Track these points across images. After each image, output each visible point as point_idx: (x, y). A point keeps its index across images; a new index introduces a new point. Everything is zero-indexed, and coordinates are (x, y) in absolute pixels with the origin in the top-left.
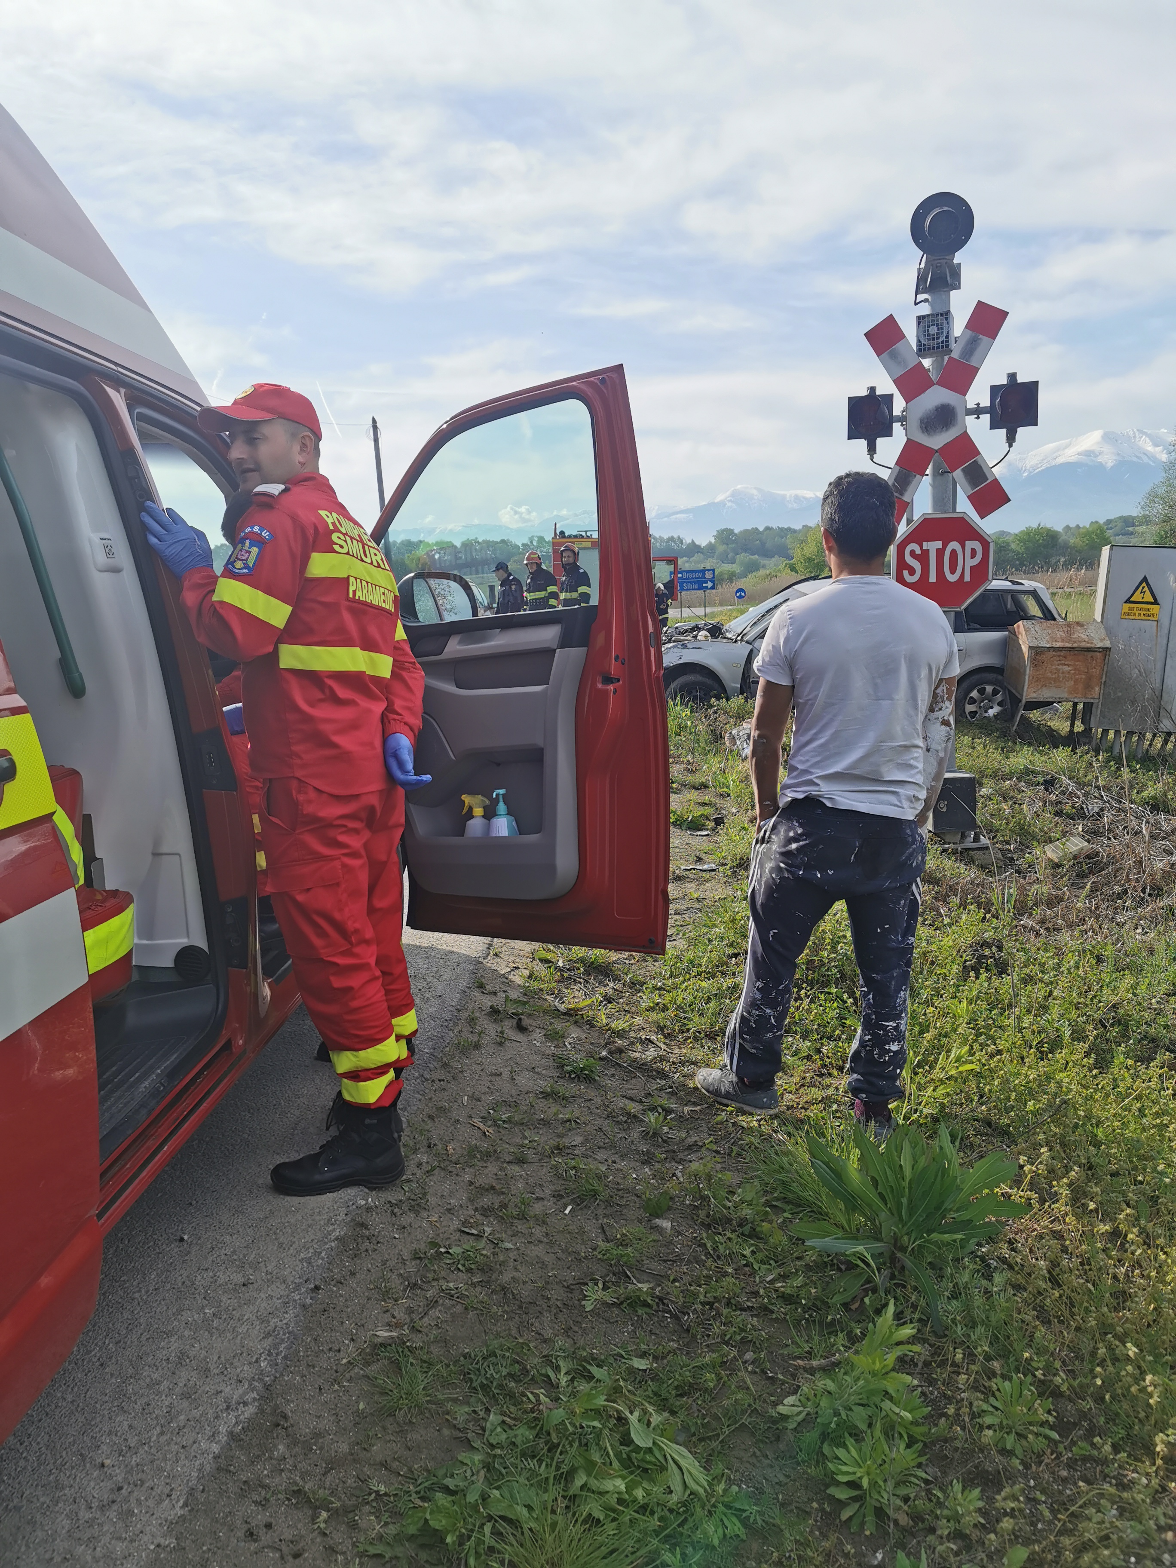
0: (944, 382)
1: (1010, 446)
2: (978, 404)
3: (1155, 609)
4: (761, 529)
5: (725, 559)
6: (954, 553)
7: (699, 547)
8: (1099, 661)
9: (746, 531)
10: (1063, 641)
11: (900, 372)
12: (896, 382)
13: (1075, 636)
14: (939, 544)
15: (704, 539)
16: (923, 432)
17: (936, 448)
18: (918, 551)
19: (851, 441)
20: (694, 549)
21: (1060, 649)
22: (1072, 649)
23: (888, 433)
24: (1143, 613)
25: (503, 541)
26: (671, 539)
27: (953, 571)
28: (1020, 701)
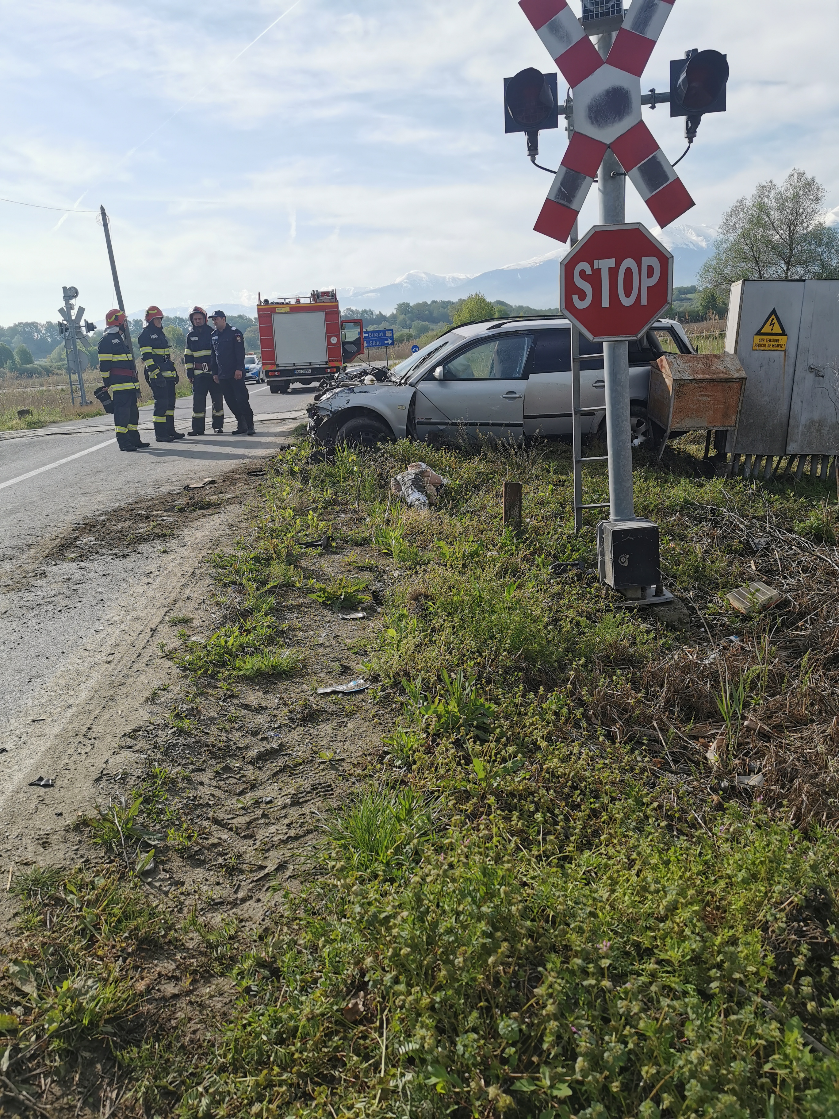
0: (613, 61)
1: (691, 141)
2: (653, 90)
3: (783, 339)
4: (429, 303)
5: (404, 325)
6: (628, 271)
7: (385, 317)
8: (736, 390)
9: (418, 304)
10: (703, 373)
11: (562, 49)
12: (558, 61)
13: (714, 368)
14: (611, 262)
15: (388, 311)
16: (592, 123)
17: (608, 142)
18: (589, 272)
19: (509, 134)
20: (381, 318)
21: (701, 381)
22: (712, 380)
23: (554, 125)
24: (772, 343)
25: (240, 317)
26: (365, 311)
27: (628, 294)
28: (666, 431)
